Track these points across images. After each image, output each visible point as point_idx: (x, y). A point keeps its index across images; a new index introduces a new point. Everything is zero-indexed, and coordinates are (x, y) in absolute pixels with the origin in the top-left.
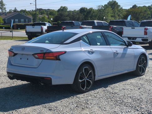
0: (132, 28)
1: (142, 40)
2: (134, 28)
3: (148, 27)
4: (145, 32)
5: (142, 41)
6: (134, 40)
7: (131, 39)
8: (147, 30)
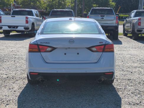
0: (12, 16)
1: (24, 28)
2: (15, 17)
3: (29, 16)
4: (26, 20)
5: (24, 30)
6: (15, 28)
7: (11, 28)
8: (28, 19)
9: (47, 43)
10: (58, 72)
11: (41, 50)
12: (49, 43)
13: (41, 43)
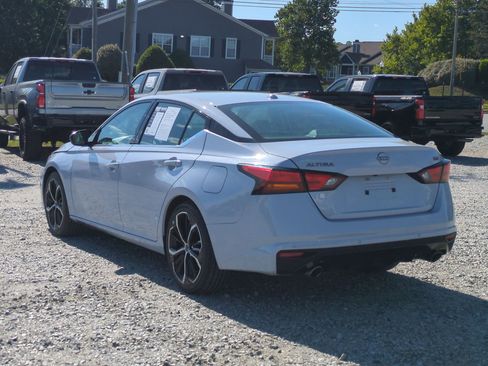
9: (325, 164)
10: (363, 243)
11: (309, 185)
12: (331, 164)
13: (309, 165)
